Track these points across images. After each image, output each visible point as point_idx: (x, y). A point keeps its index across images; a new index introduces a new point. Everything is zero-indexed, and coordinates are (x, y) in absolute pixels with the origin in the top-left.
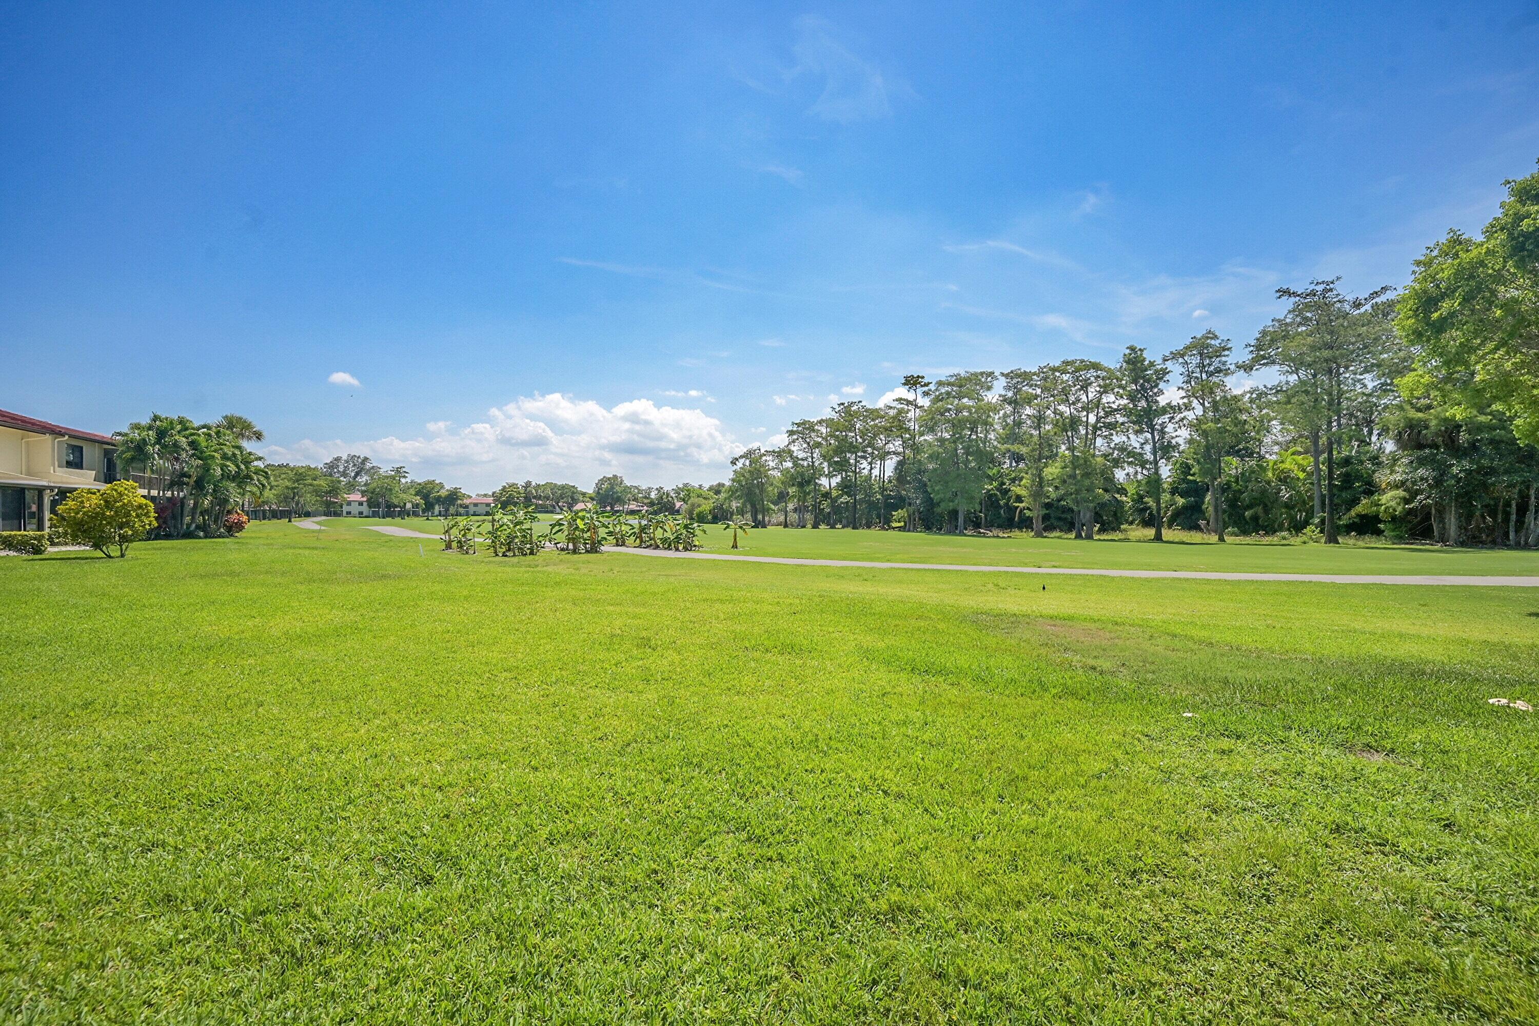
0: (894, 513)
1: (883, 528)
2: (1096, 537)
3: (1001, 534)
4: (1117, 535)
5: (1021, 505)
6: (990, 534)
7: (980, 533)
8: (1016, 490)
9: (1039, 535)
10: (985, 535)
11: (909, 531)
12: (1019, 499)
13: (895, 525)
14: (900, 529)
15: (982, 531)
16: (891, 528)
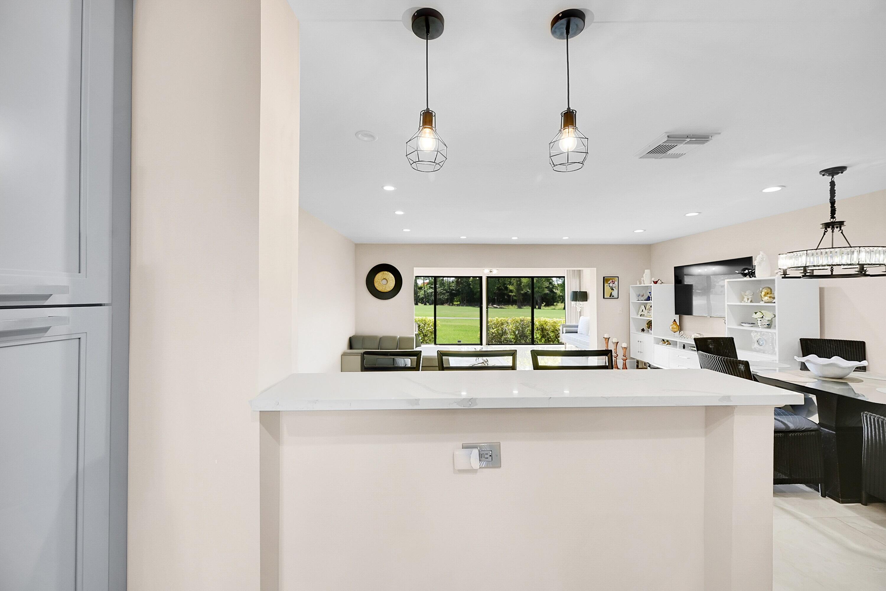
0: (455, 298)
1: (450, 305)
2: (544, 308)
3: (504, 307)
4: (553, 307)
5: (512, 294)
6: (499, 307)
7: (494, 307)
8: (511, 287)
9: (520, 307)
10: (496, 308)
11: (462, 306)
12: (511, 291)
13: (455, 303)
14: (458, 305)
15: (495, 306)
16: (453, 305)
